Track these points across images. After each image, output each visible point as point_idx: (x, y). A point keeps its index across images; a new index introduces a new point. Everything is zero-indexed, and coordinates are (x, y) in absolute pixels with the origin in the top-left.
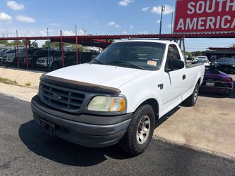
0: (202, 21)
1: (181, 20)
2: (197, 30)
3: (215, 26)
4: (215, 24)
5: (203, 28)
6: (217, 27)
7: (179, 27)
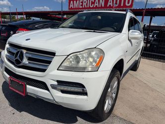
0: (81, 2)
1: (72, 2)
2: (79, 8)
3: (87, 5)
4: (87, 4)
5: (82, 7)
6: (88, 7)
7: (71, 6)
